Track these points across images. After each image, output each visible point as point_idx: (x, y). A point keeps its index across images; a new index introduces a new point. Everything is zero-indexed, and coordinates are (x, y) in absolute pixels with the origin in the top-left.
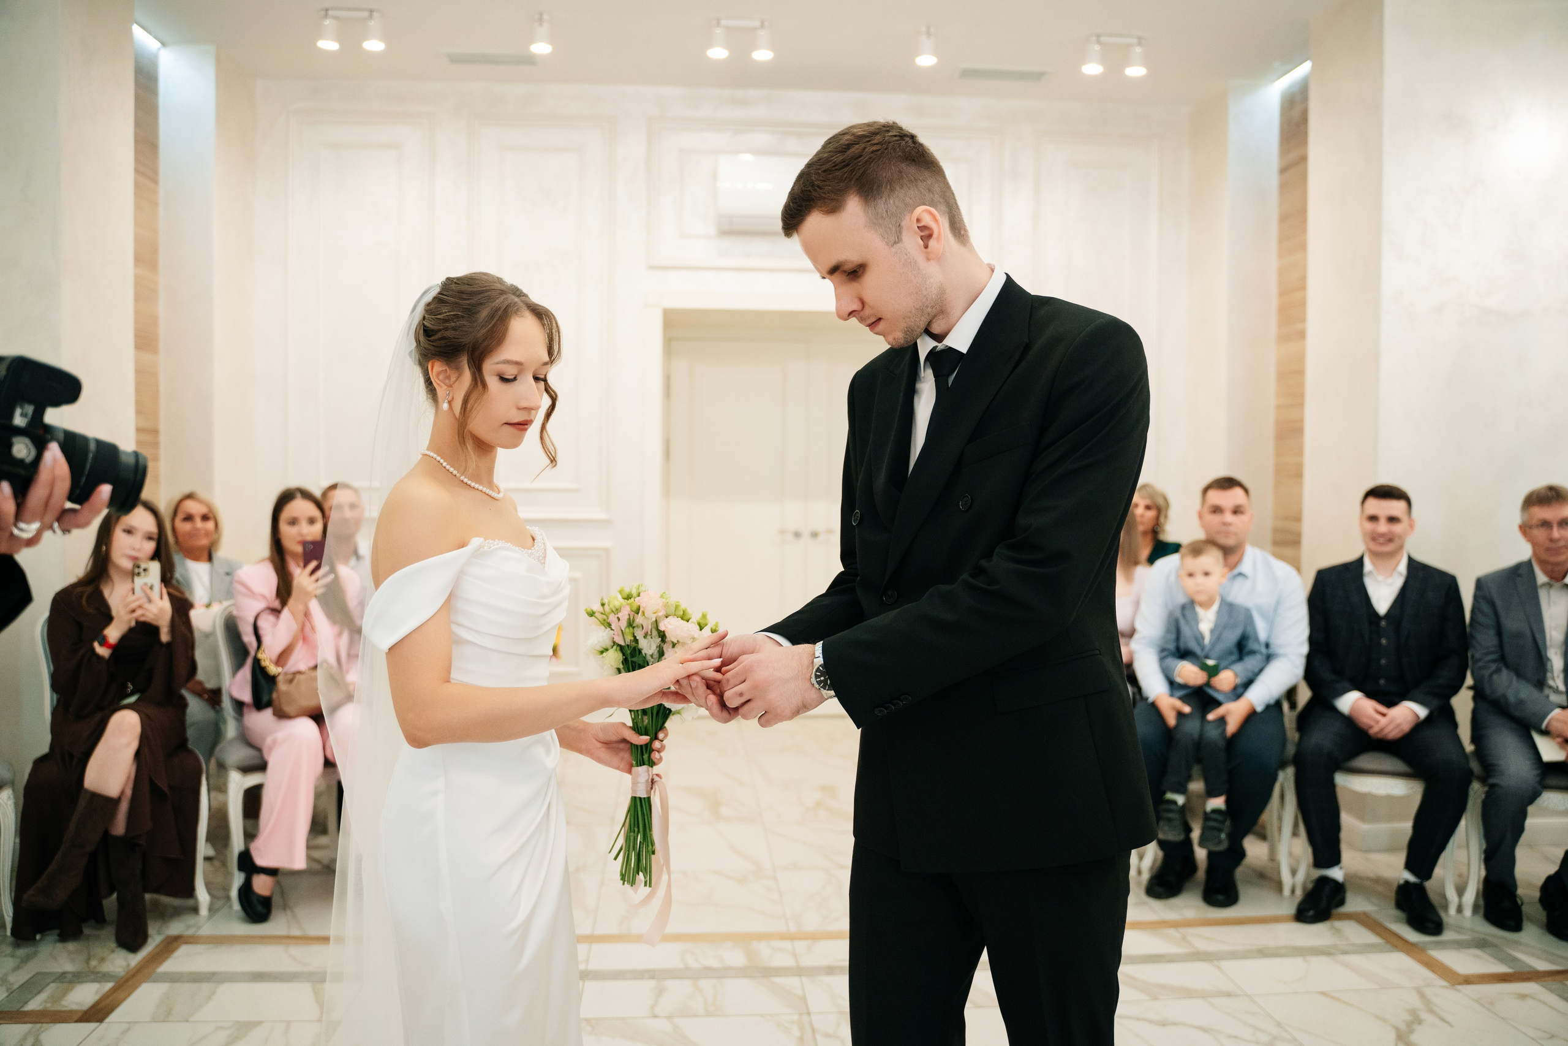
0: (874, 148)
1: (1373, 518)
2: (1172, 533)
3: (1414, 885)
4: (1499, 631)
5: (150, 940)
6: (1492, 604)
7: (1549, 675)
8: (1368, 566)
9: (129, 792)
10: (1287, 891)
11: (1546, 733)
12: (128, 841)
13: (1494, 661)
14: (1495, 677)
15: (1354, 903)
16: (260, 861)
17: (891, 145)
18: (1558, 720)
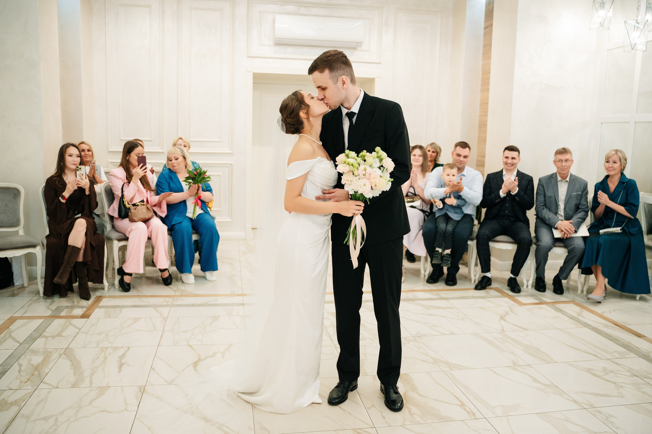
0: (335, 59)
1: (507, 157)
2: (440, 161)
3: (514, 278)
4: (545, 197)
5: (91, 297)
6: (543, 187)
7: (559, 210)
8: (504, 172)
9: (84, 247)
10: (473, 281)
11: (556, 229)
12: (84, 263)
13: (542, 206)
14: (542, 211)
15: (494, 285)
16: (127, 271)
17: (339, 59)
18: (560, 224)
